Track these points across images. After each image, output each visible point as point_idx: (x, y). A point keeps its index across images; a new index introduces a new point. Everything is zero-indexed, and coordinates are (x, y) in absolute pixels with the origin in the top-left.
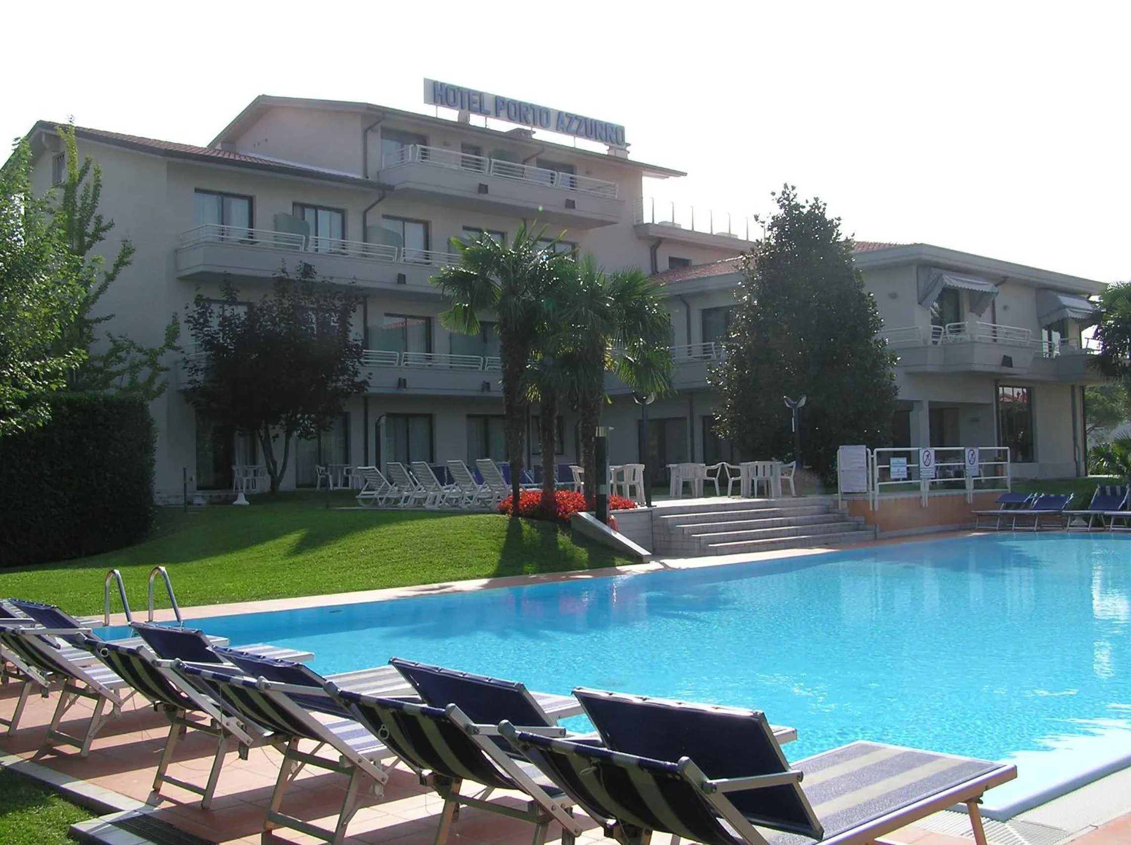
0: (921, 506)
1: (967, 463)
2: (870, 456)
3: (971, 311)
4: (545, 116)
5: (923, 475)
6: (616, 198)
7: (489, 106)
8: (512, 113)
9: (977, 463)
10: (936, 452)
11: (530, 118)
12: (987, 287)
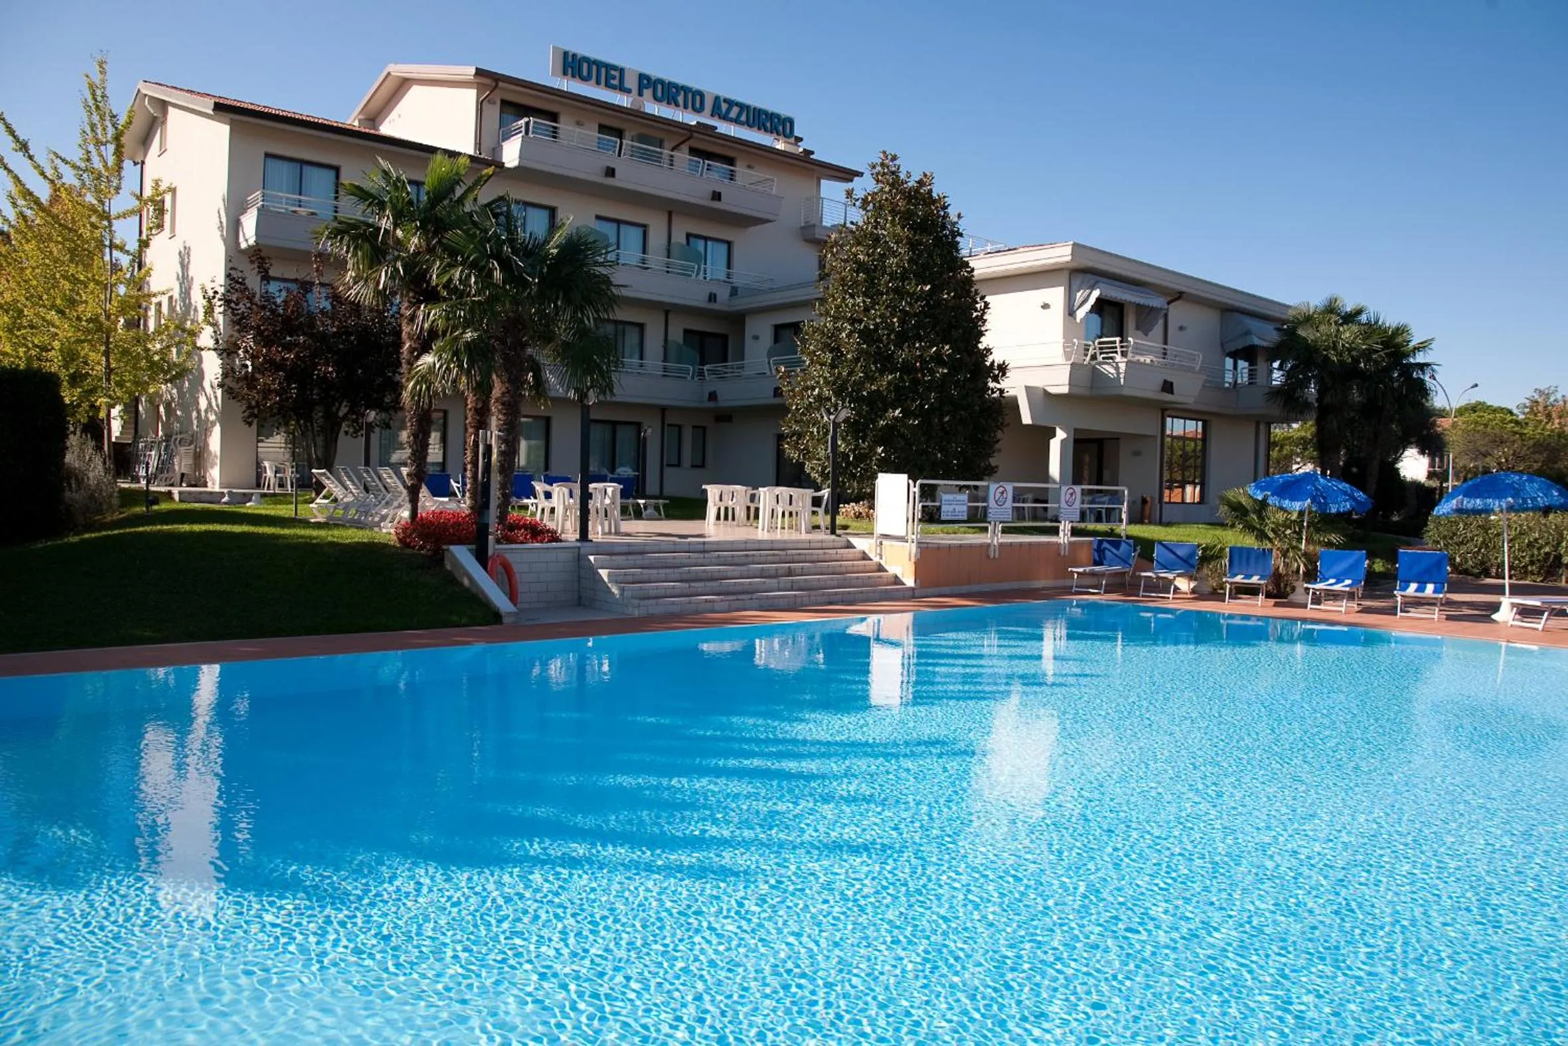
0: (988, 557)
1: (1063, 505)
2: (912, 489)
3: (1137, 328)
4: (698, 98)
5: (991, 517)
6: (774, 192)
7: (631, 82)
8: (659, 94)
9: (1077, 505)
10: (1015, 489)
11: (680, 99)
12: (1157, 302)
